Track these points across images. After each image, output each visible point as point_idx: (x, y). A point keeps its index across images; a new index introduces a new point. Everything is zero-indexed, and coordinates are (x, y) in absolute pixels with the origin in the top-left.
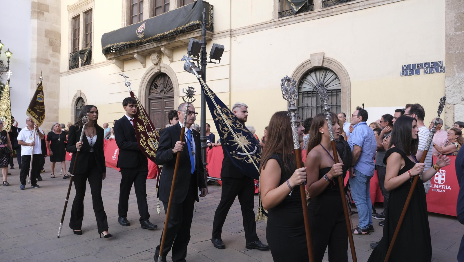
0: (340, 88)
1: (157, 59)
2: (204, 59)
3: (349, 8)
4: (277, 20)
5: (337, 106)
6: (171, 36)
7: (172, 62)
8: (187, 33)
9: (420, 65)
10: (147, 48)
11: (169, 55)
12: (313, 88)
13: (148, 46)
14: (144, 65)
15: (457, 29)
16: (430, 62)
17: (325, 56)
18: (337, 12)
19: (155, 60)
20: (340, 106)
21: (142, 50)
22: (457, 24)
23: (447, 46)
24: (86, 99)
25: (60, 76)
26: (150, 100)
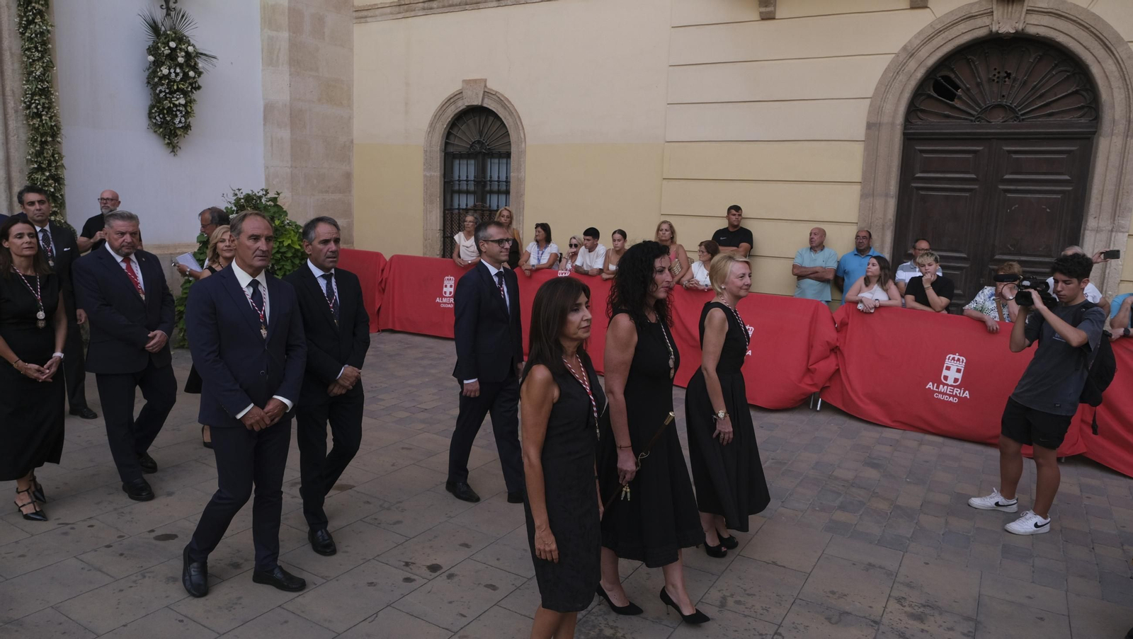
24: (516, 117)
25: (355, 21)
26: (909, 139)
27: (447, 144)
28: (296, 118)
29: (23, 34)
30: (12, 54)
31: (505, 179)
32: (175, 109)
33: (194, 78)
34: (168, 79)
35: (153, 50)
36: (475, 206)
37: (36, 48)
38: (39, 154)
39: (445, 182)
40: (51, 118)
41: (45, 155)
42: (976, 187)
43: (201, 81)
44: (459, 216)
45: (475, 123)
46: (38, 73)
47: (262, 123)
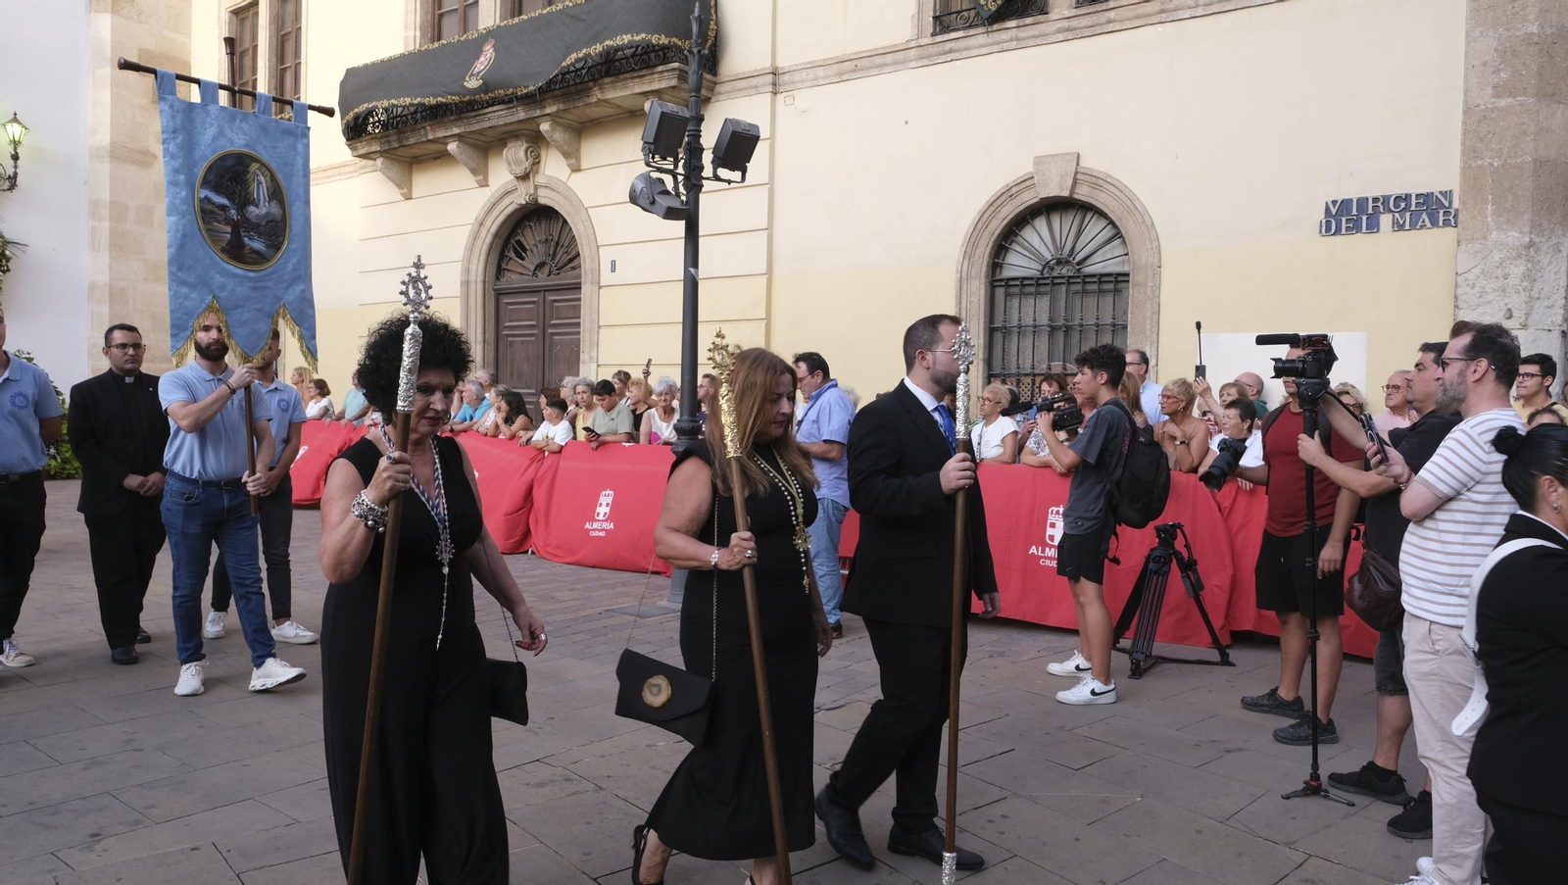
0: (1126, 269)
1: (527, 159)
2: (693, 170)
3: (1162, 11)
4: (927, 40)
5: (1115, 325)
6: (576, 84)
7: (576, 169)
8: (628, 75)
9: (1383, 203)
10: (494, 122)
11: (566, 148)
12: (1040, 268)
13: (498, 117)
14: (481, 177)
15: (1499, 91)
16: (1414, 191)
17: (1082, 163)
18: (1122, 21)
19: (518, 163)
20: (1127, 328)
21: (477, 127)
22: (1502, 74)
23: (1468, 144)
26: (499, 294)
28: (113, 296)
42: (536, 332)
47: (87, 300)
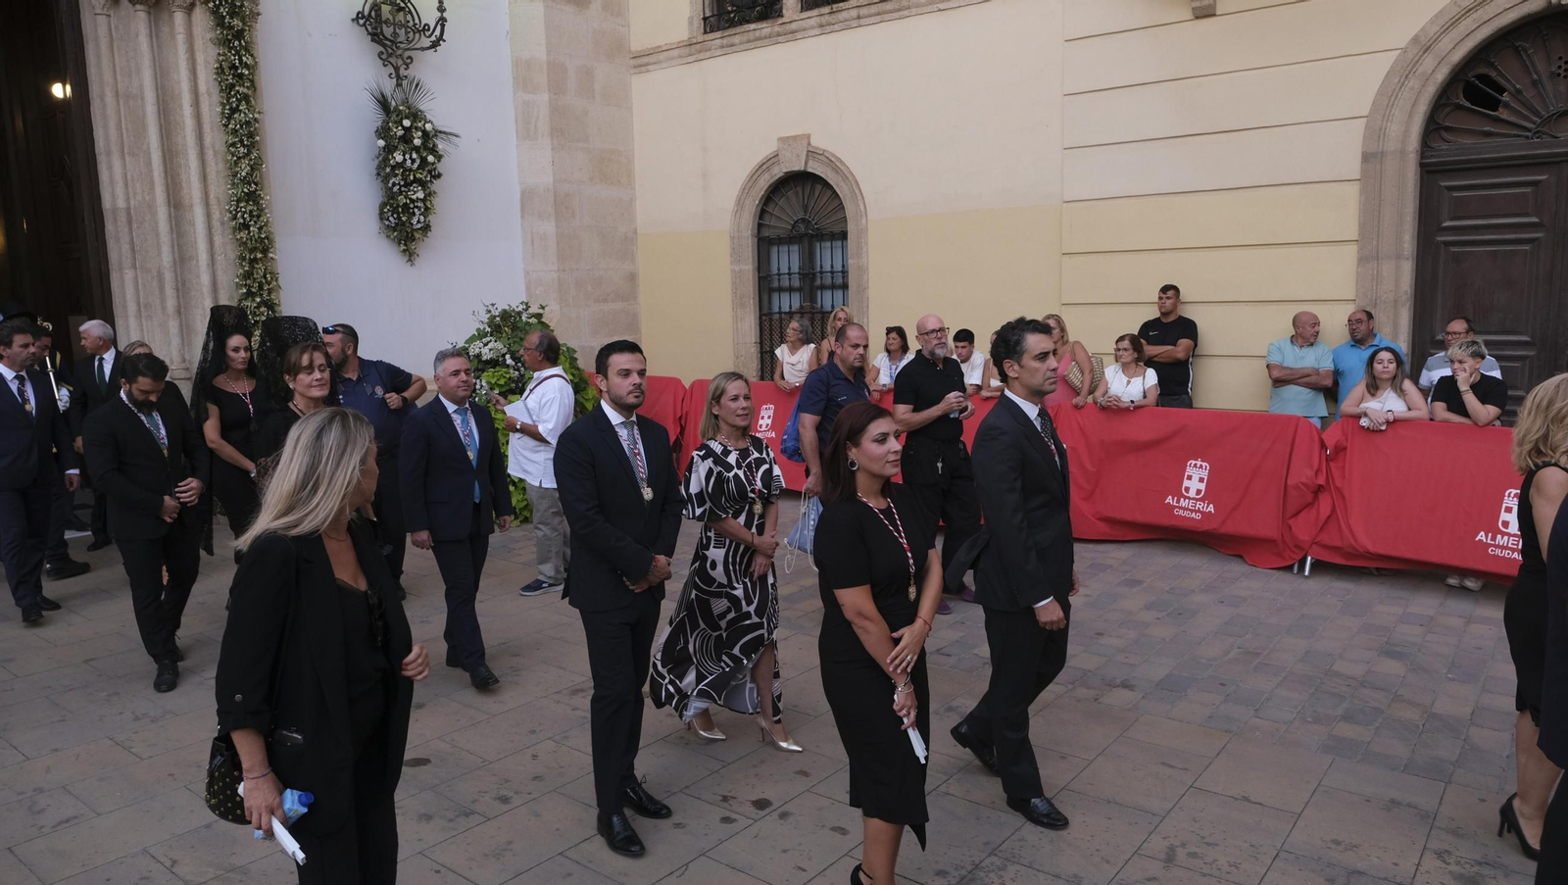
24: (853, 182)
25: (632, 71)
26: (1428, 172)
27: (760, 226)
28: (562, 205)
29: (226, 126)
30: (215, 153)
31: (840, 269)
32: (412, 206)
33: (433, 164)
34: (403, 167)
35: (383, 132)
36: (801, 307)
37: (241, 141)
38: (248, 275)
39: (760, 278)
40: (260, 228)
41: (255, 276)
42: (1540, 235)
43: (441, 167)
44: (781, 323)
45: (797, 194)
46: (243, 174)
47: (519, 215)
